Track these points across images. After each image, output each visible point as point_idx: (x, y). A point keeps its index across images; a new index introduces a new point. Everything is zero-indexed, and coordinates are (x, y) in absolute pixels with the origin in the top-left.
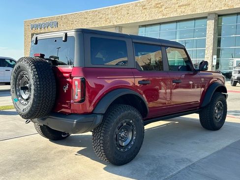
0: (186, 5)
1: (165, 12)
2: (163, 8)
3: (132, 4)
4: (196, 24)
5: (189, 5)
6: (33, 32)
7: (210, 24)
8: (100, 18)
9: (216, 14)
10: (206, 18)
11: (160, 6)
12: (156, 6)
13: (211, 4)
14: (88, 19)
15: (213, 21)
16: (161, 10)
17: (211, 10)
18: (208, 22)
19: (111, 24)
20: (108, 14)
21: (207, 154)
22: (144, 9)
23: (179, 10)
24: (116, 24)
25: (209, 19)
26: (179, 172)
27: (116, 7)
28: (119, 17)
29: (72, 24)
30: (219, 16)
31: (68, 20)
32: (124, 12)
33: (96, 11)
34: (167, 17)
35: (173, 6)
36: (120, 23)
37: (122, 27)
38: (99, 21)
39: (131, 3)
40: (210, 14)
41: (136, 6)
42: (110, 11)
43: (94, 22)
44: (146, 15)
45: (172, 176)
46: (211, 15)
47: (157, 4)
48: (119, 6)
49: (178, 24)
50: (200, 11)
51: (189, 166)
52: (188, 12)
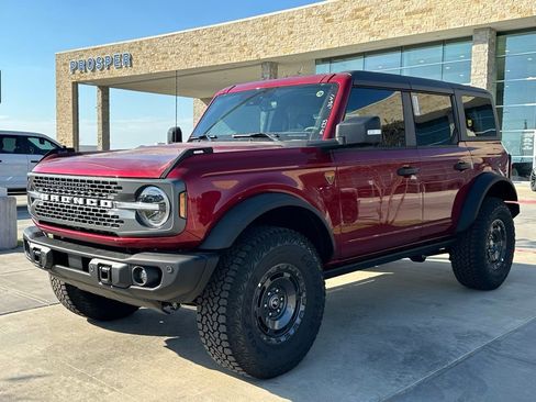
0: (422, 12)
1: (375, 28)
2: (372, 18)
3: (301, 12)
4: (447, 54)
5: (431, 9)
6: (76, 78)
7: (480, 53)
8: (228, 45)
9: (491, 29)
10: (469, 39)
11: (363, 15)
12: (355, 15)
13: (481, 7)
14: (200, 48)
15: (487, 46)
16: (365, 23)
17: (482, 22)
18: (474, 47)
19: (253, 57)
20: (245, 36)
21: (519, 323)
22: (328, 21)
23: (408, 24)
24: (263, 56)
25: (478, 42)
26: (470, 356)
27: (263, 20)
28: (271, 42)
29: (163, 59)
30: (499, 34)
31: (155, 51)
32: (282, 30)
33: (219, 29)
34: (380, 38)
35: (393, 14)
36: (272, 54)
37: (277, 64)
38: (226, 51)
39: (296, 9)
40: (478, 30)
41: (309, 14)
42: (249, 29)
43: (213, 53)
44: (332, 36)
45: (457, 363)
46: (481, 33)
47: (357, 10)
48: (271, 17)
49: (405, 53)
50: (455, 23)
51: (488, 345)
52: (428, 26)
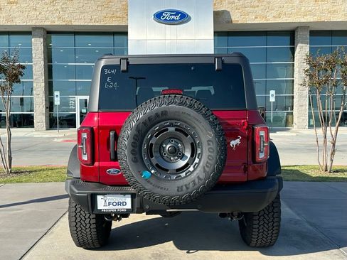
7: (37, 44)
9: (44, 29)
13: (38, 13)
15: (42, 40)
18: (33, 40)
25: (35, 36)
30: (48, 33)
50: (20, 22)
